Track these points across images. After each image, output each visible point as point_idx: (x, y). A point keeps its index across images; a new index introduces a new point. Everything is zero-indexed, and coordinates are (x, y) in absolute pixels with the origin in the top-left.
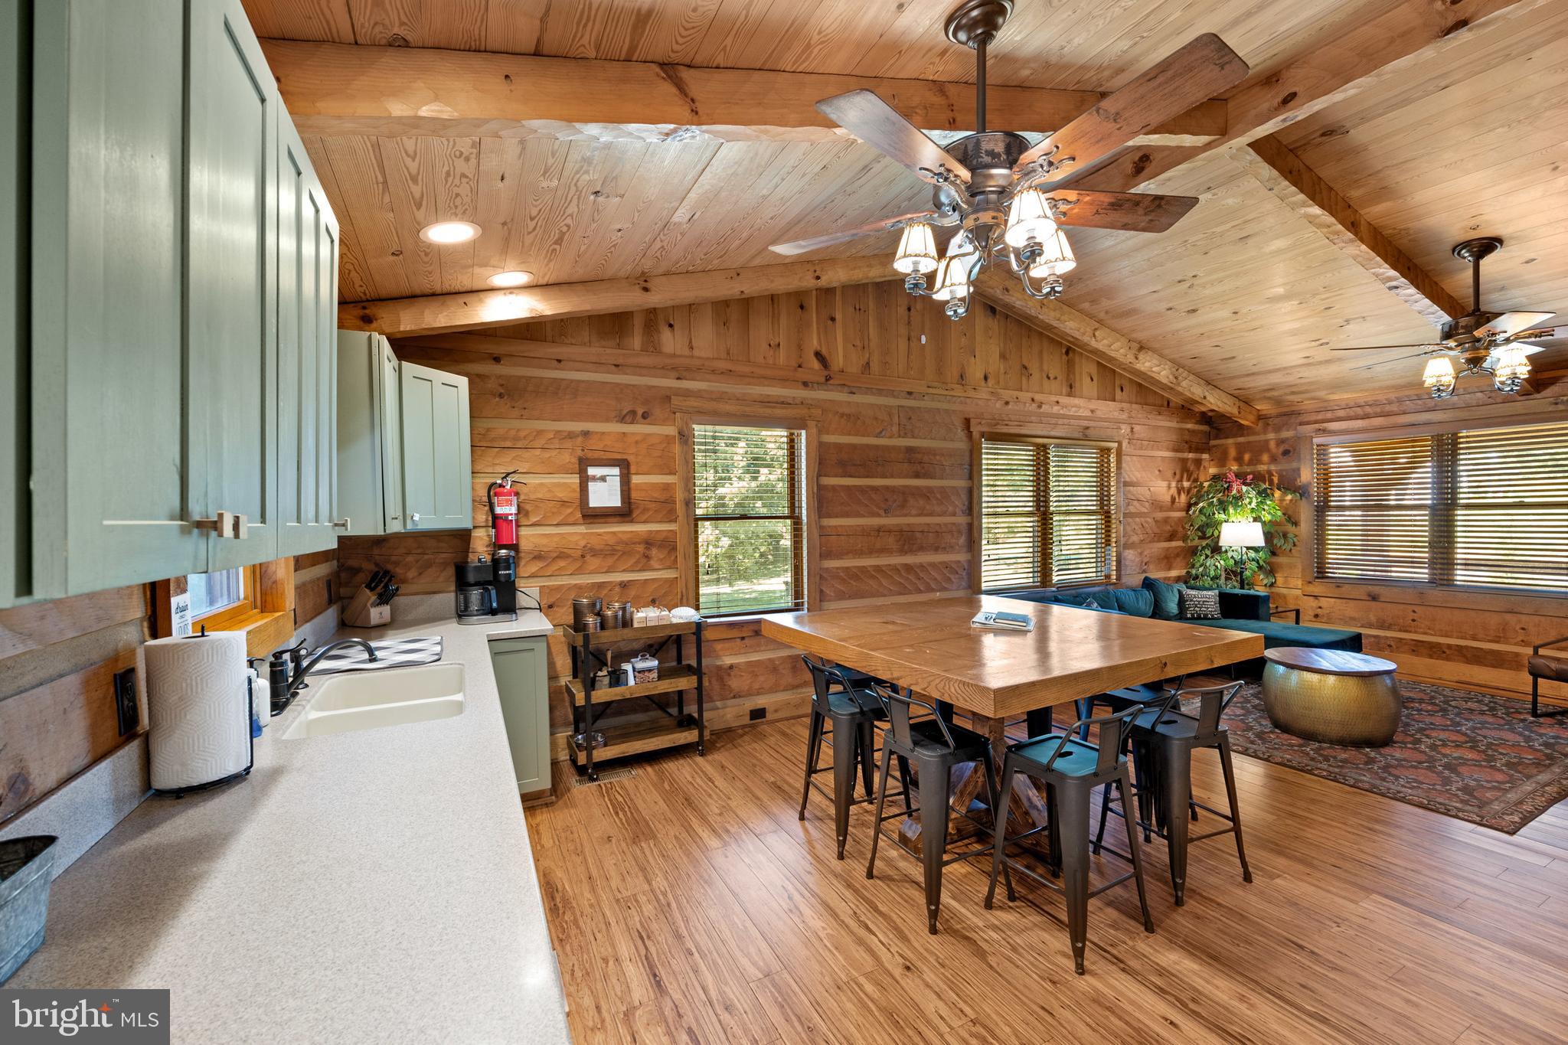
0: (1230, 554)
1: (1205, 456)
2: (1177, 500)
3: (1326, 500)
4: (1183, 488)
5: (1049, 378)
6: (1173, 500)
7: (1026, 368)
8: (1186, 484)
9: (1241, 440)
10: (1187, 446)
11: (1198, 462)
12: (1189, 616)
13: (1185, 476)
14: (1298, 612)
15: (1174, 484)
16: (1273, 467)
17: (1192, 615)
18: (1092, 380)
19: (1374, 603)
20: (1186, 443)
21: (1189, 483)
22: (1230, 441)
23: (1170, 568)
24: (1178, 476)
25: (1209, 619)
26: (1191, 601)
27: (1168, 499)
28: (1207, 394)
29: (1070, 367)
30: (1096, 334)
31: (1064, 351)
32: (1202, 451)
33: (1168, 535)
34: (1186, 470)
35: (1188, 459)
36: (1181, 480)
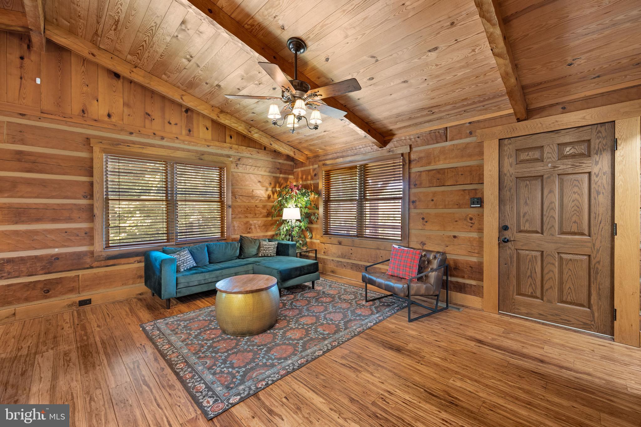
0: (290, 223)
1: (290, 176)
2: (272, 197)
3: (329, 197)
4: (276, 191)
5: (170, 123)
6: (269, 197)
7: (149, 115)
8: (278, 189)
9: (303, 169)
10: (278, 171)
11: (286, 179)
12: (260, 255)
13: (278, 185)
14: (316, 250)
15: (270, 189)
16: (312, 182)
17: (262, 254)
18: (207, 129)
19: (340, 246)
20: (278, 169)
21: (280, 189)
22: (299, 169)
23: (267, 231)
24: (272, 185)
25: (269, 256)
26: (263, 247)
27: (266, 196)
28: (272, 143)
29: (189, 120)
30: (183, 98)
31: (184, 110)
32: (289, 174)
33: (266, 214)
34: (276, 182)
35: (279, 177)
36: (275, 187)
